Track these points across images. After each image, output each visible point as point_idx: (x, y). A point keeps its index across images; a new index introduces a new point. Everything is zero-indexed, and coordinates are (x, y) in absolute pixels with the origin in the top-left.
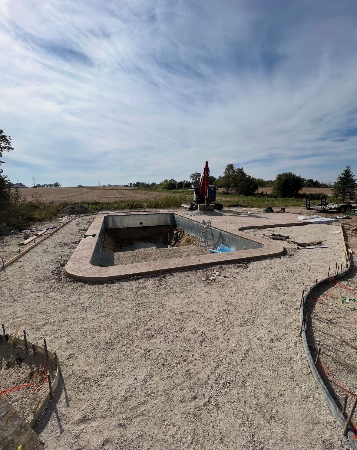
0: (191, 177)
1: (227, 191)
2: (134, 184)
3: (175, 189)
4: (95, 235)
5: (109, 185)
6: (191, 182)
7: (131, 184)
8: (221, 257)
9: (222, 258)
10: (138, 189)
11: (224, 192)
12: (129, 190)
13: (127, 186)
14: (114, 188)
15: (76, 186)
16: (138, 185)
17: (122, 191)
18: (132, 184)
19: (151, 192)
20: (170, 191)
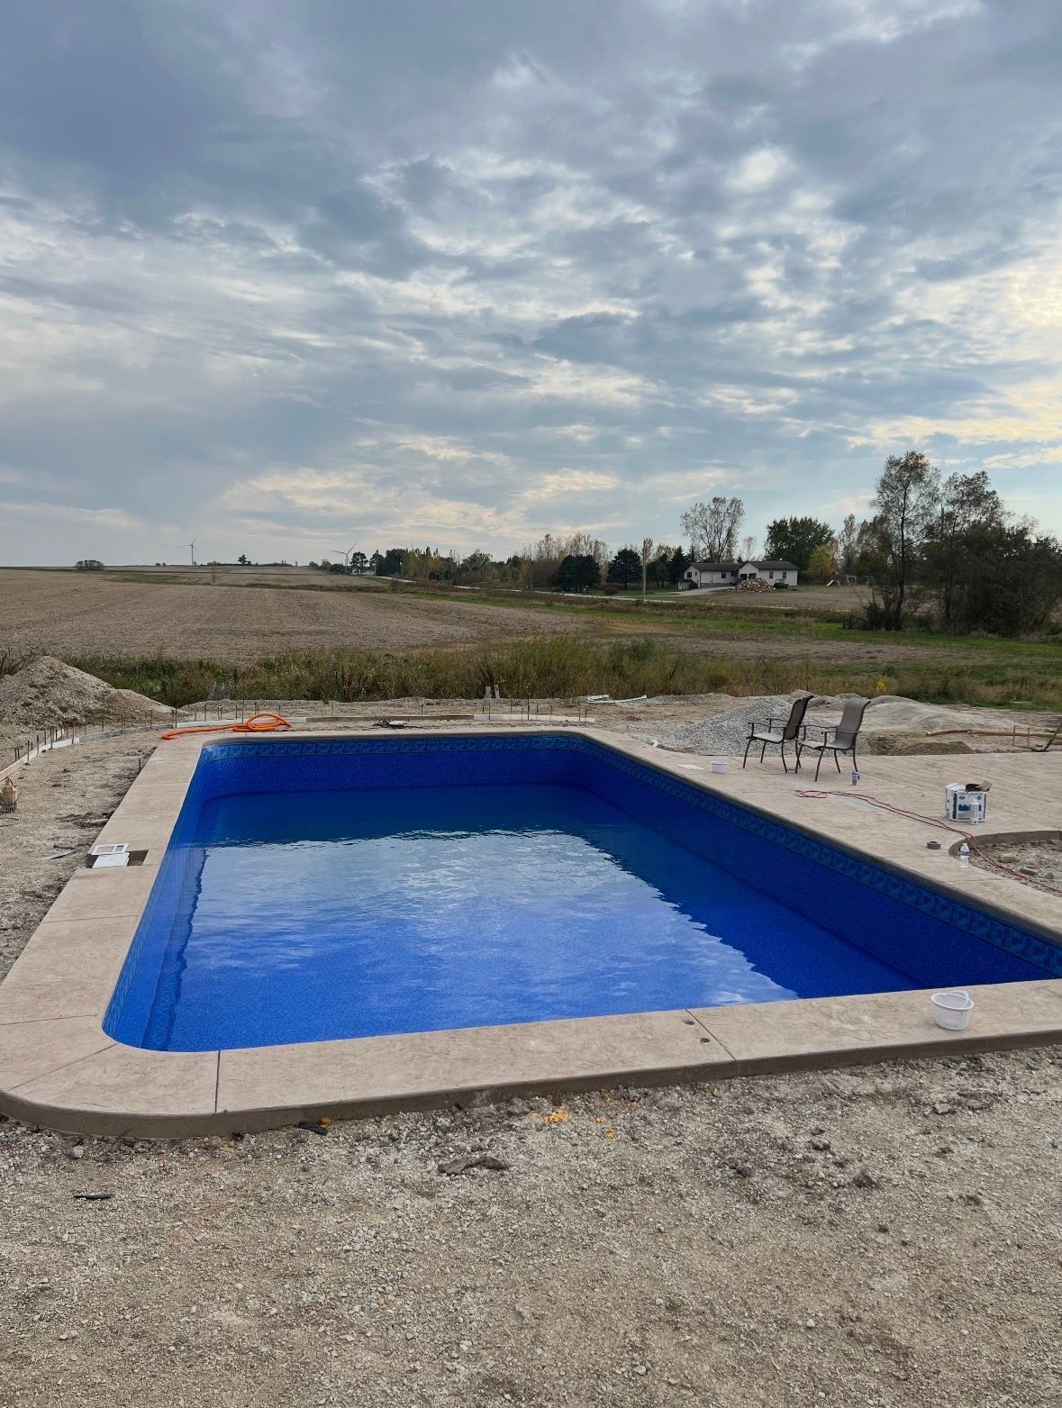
0: (689, 522)
1: (893, 607)
2: (376, 556)
3: (596, 588)
4: (145, 853)
5: (242, 559)
6: (686, 552)
7: (359, 556)
8: (835, 1023)
9: (837, 1032)
10: (395, 588)
11: (872, 609)
12: (349, 589)
13: (337, 569)
14: (270, 580)
15: (72, 564)
16: (393, 563)
17: (313, 593)
18: (363, 556)
19: (466, 606)
20: (570, 601)
